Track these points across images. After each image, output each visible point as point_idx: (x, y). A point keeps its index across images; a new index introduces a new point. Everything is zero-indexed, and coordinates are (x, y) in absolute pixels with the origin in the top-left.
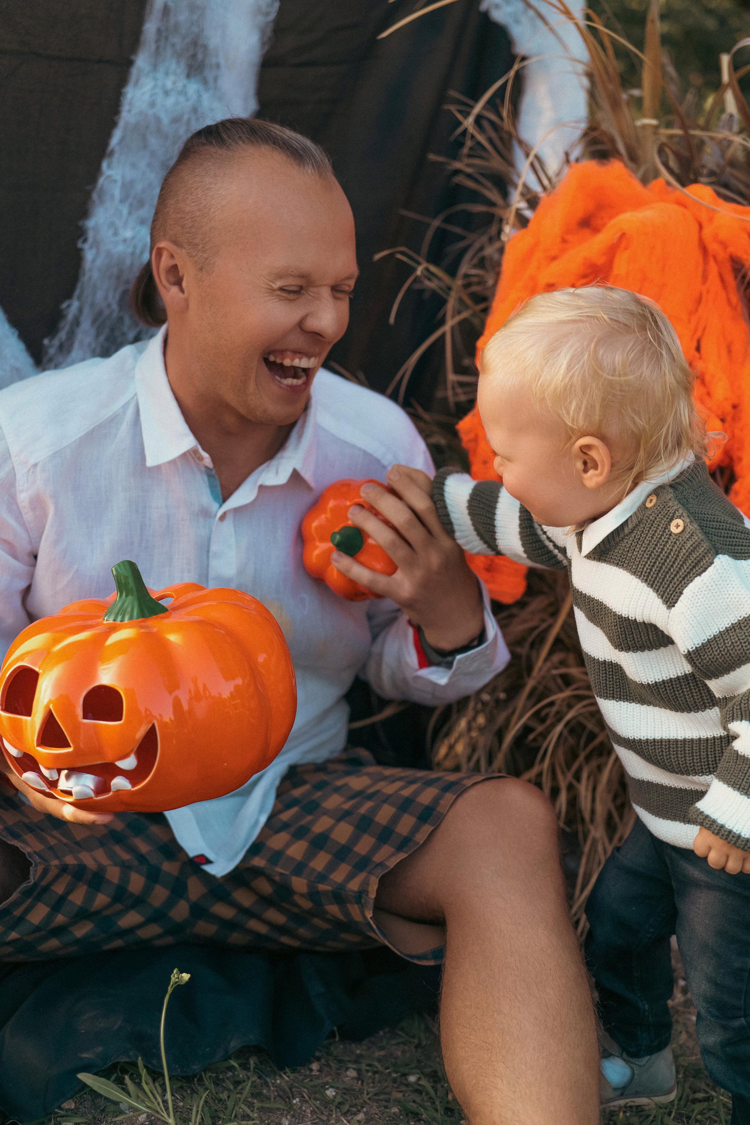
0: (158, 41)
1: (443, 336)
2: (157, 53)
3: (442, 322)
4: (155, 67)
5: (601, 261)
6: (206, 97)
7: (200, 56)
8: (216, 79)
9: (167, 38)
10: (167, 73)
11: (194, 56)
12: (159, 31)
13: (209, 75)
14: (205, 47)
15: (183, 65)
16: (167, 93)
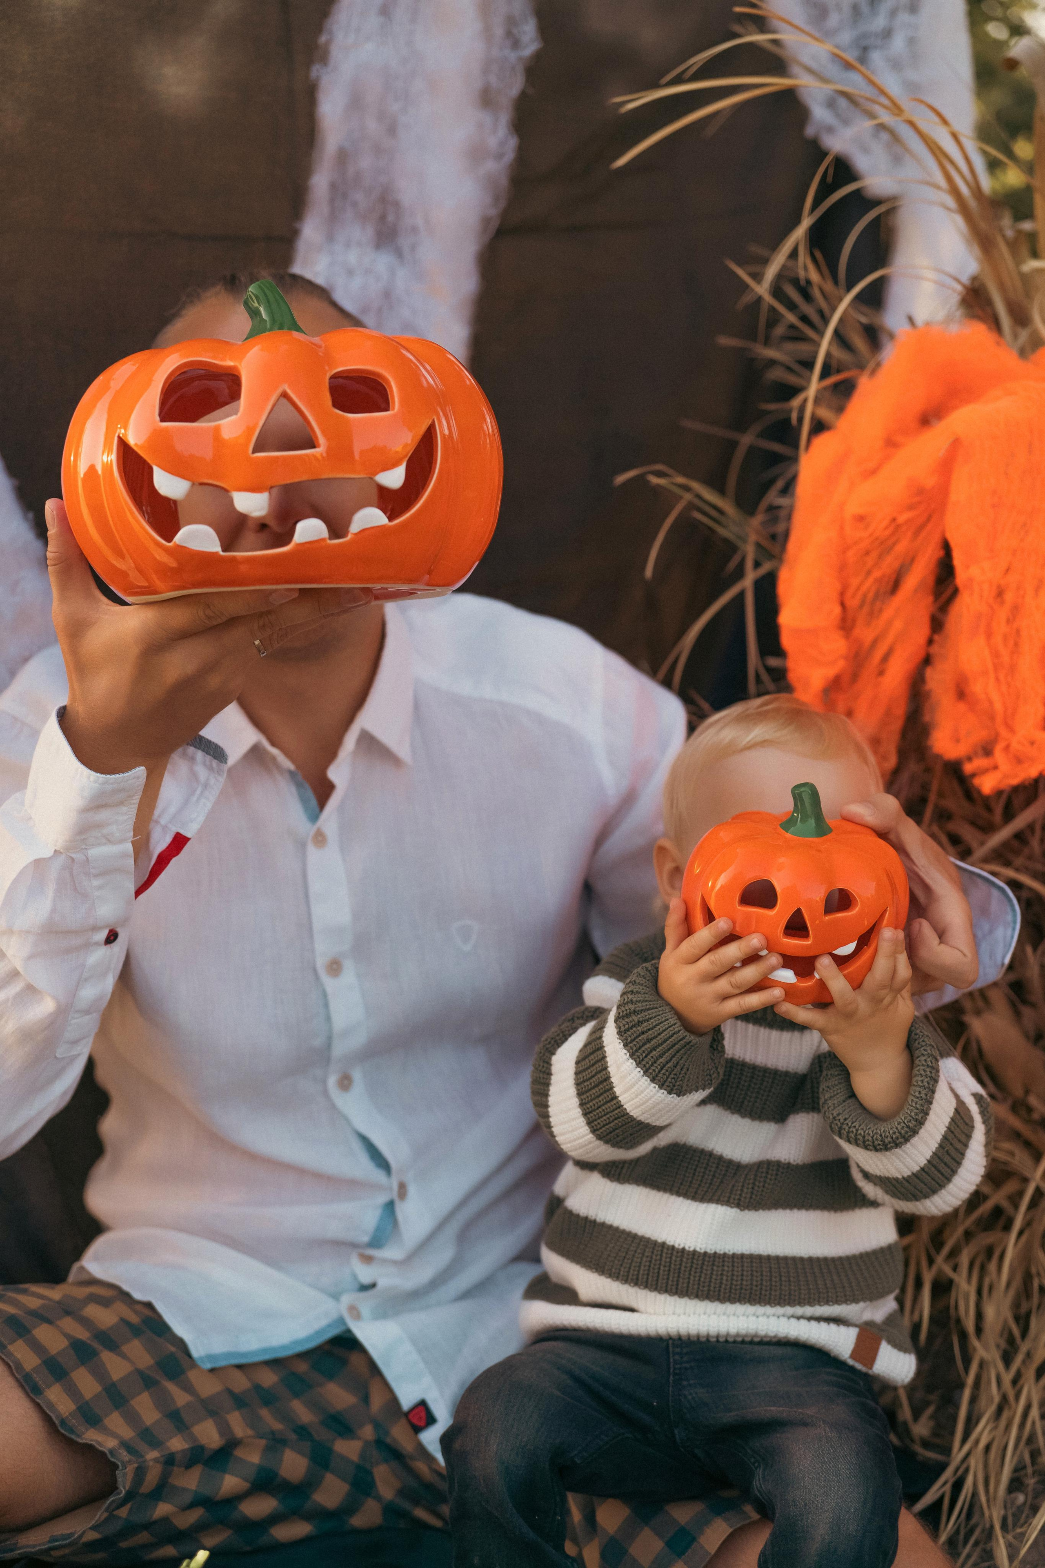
0: (332, 201)
1: (741, 595)
2: (333, 219)
3: (739, 573)
4: (330, 238)
5: (930, 482)
6: (402, 276)
7: (391, 218)
8: (413, 248)
9: (345, 196)
10: (348, 245)
11: (383, 218)
12: (333, 186)
13: (405, 242)
14: (397, 204)
15: (370, 231)
16: (350, 273)
